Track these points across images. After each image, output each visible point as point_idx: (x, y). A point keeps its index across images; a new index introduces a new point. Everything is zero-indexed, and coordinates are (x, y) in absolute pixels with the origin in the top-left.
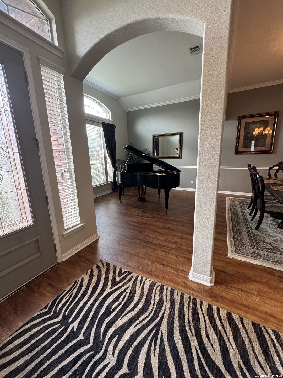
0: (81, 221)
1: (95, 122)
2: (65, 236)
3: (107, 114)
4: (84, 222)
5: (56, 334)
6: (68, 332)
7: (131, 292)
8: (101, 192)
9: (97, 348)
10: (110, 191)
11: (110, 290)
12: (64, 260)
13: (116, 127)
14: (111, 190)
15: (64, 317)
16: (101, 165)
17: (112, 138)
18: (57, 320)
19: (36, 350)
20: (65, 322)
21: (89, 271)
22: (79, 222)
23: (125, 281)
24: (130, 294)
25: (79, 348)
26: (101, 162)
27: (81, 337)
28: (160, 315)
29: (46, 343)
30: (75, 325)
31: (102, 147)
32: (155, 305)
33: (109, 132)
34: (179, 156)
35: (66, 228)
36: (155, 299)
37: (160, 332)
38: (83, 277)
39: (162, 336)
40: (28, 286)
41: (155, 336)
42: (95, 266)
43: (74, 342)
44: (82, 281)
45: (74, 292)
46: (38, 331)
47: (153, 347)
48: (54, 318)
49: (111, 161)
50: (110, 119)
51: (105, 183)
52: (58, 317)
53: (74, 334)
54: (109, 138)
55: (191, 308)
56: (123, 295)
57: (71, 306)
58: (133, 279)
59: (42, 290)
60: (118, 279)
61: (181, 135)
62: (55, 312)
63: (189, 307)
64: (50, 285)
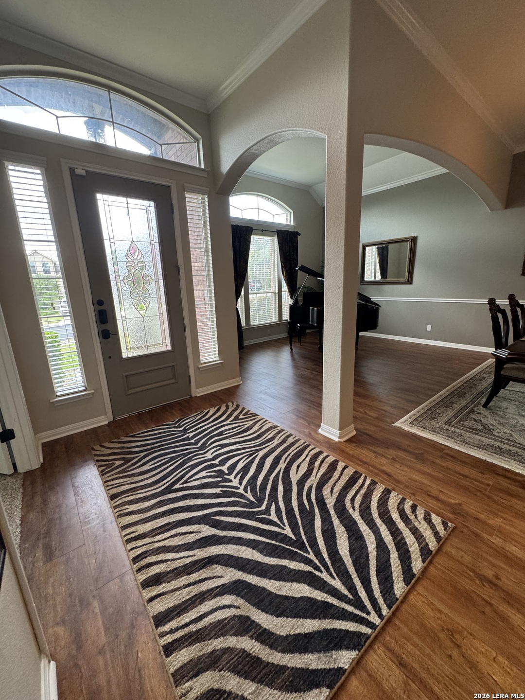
0: (219, 358)
1: (265, 230)
2: (200, 370)
3: (287, 216)
4: (222, 360)
5: (176, 436)
6: (184, 437)
7: (248, 427)
8: (269, 335)
9: (201, 448)
10: (285, 335)
11: (229, 422)
12: (198, 395)
13: (300, 235)
14: (287, 334)
15: (184, 429)
16: (273, 295)
17: (292, 253)
18: (179, 429)
19: (161, 439)
20: (185, 431)
21: (217, 407)
22: (218, 359)
23: (248, 419)
24: (246, 428)
25: (189, 445)
26: (272, 290)
27: (193, 441)
28: (264, 446)
29: (168, 438)
30: (191, 435)
31: (276, 267)
32: (265, 439)
33: (288, 244)
34: (407, 280)
35: (202, 362)
36: (267, 436)
37: (257, 454)
38: (209, 410)
39: (257, 456)
40: (164, 407)
41: (251, 455)
42: (225, 404)
43: (187, 442)
44: (208, 412)
45: (198, 418)
46: (164, 432)
47: (244, 459)
48: (177, 428)
49: (288, 289)
50: (292, 224)
51: (277, 322)
52: (180, 428)
53: (188, 439)
54: (287, 253)
55: (298, 449)
56: (240, 428)
57: (192, 425)
58: (256, 420)
59: (174, 412)
60: (241, 417)
61: (414, 240)
62: (179, 425)
63: (297, 448)
64: (180, 409)
